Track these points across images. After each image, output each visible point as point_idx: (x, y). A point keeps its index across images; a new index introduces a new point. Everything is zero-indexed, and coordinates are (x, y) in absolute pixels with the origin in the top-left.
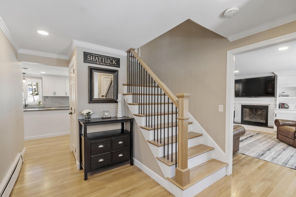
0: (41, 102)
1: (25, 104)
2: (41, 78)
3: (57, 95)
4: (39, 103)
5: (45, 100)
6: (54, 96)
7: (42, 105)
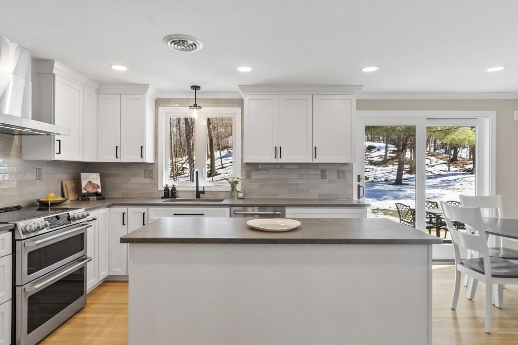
0: (237, 183)
1: (197, 187)
2: (240, 103)
3: (285, 159)
4: (233, 188)
5: (248, 176)
6: (275, 161)
7: (241, 195)
